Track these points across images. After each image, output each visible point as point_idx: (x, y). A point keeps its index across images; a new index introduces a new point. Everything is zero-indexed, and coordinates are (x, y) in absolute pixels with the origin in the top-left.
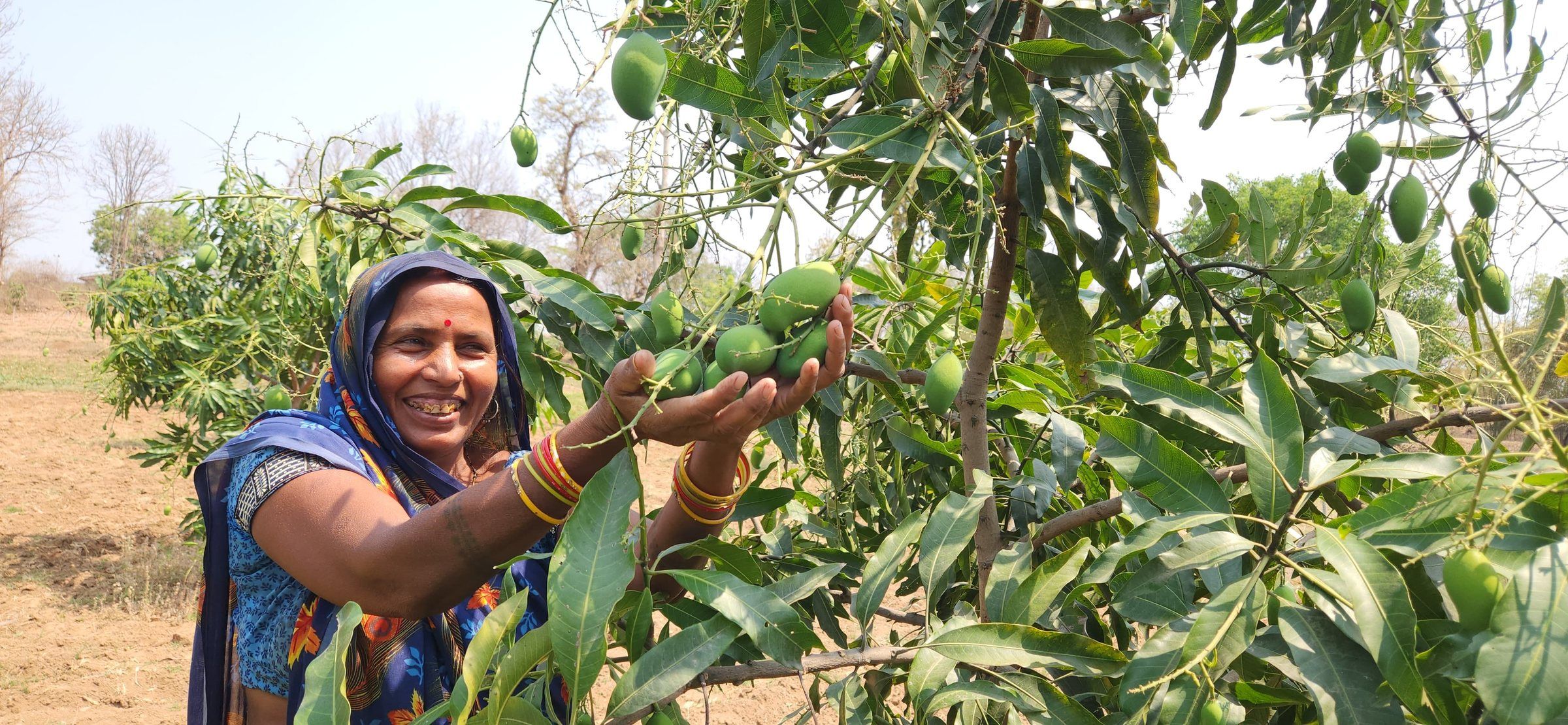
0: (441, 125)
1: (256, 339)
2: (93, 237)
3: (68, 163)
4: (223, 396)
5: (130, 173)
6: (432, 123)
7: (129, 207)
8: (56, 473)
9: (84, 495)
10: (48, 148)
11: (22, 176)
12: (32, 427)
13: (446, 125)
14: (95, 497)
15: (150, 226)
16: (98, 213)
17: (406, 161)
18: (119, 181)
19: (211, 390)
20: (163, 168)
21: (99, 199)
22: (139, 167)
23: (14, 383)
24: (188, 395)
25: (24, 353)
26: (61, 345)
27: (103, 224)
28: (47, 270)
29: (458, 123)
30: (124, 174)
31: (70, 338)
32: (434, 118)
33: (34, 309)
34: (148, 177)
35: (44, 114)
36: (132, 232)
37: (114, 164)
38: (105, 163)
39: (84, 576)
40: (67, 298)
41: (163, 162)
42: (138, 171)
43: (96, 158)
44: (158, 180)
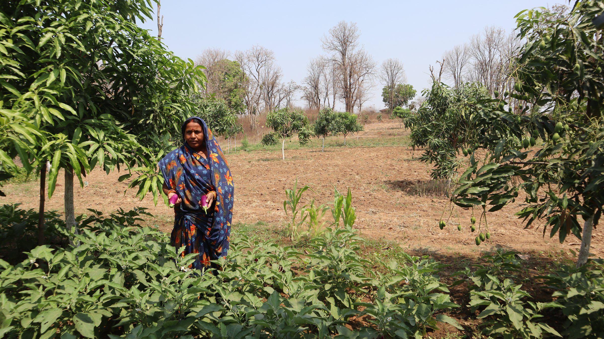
0: (495, 35)
1: (445, 127)
2: (383, 97)
4: (438, 142)
5: (392, 74)
6: (492, 35)
7: (392, 87)
8: (393, 167)
9: (402, 173)
10: (370, 71)
11: (364, 81)
12: (382, 156)
13: (497, 35)
14: (404, 173)
15: (399, 91)
16: (384, 89)
17: (483, 52)
18: (389, 78)
19: (435, 141)
20: (401, 71)
21: (385, 84)
23: (372, 145)
24: (430, 143)
25: (370, 136)
26: (379, 133)
27: (385, 93)
28: (371, 110)
29: (502, 33)
30: (390, 75)
31: (381, 131)
32: (493, 33)
33: (370, 122)
34: (397, 75)
35: (368, 61)
36: (394, 94)
37: (388, 73)
38: (385, 73)
39: (409, 189)
40: (379, 118)
42: (394, 73)
43: (383, 72)
44: (400, 75)
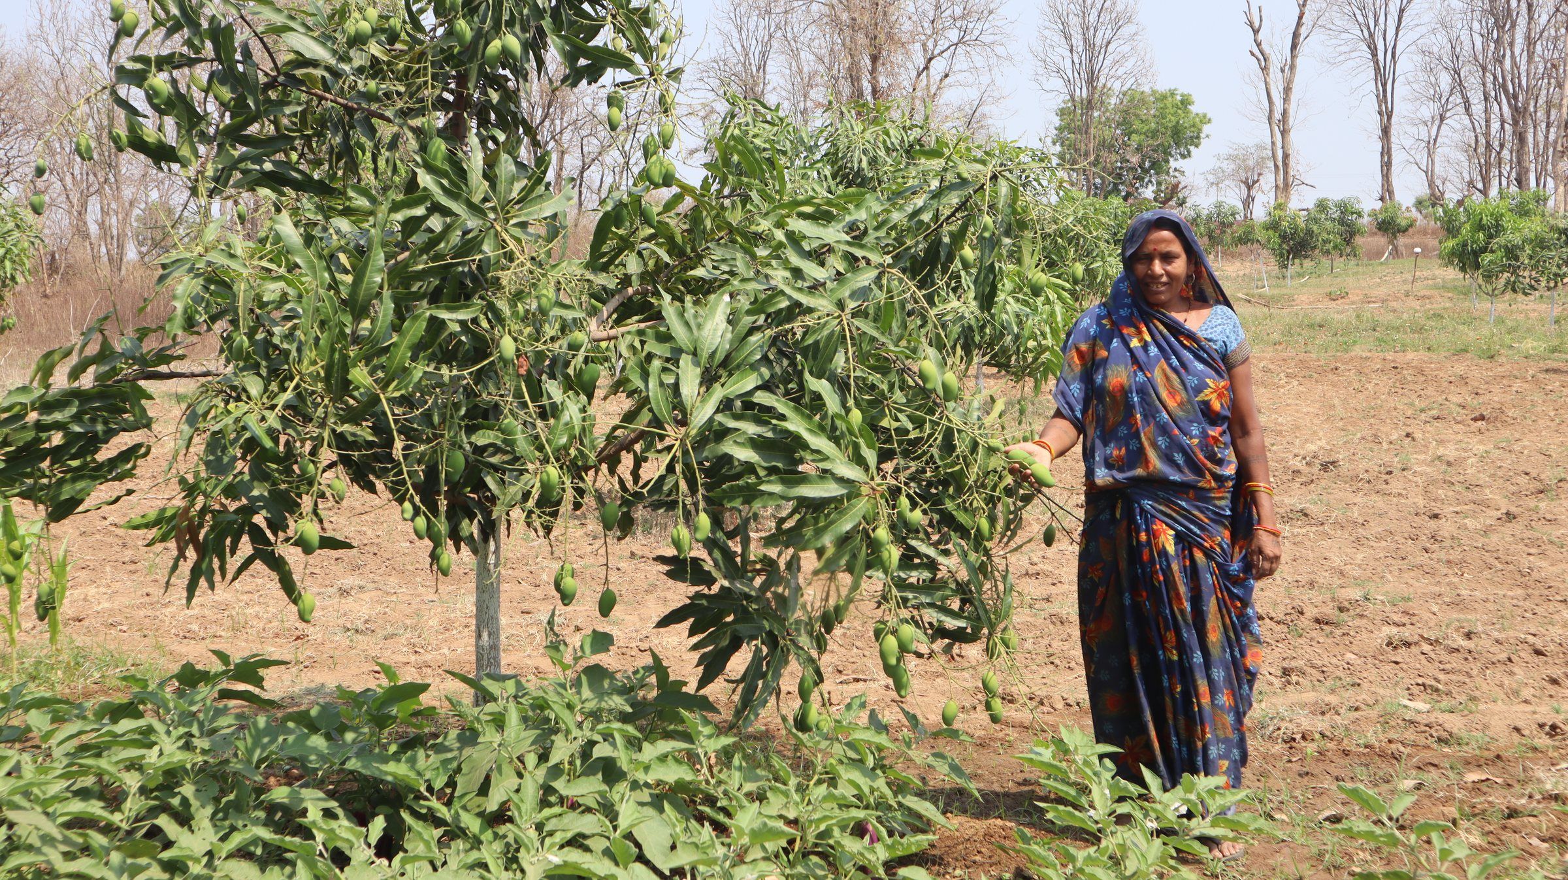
3: (999, 50)
5: (1089, 45)
7: (1093, 102)
15: (1127, 118)
16: (1060, 113)
18: (1076, 61)
21: (1057, 93)
22: (1100, 34)
27: (1068, 127)
30: (1080, 49)
34: (1111, 48)
37: (1067, 37)
41: (1129, 20)
42: (1098, 41)
43: (1046, 33)
44: (1126, 48)
